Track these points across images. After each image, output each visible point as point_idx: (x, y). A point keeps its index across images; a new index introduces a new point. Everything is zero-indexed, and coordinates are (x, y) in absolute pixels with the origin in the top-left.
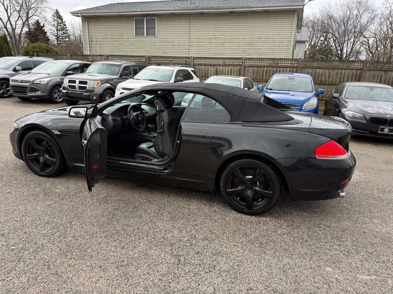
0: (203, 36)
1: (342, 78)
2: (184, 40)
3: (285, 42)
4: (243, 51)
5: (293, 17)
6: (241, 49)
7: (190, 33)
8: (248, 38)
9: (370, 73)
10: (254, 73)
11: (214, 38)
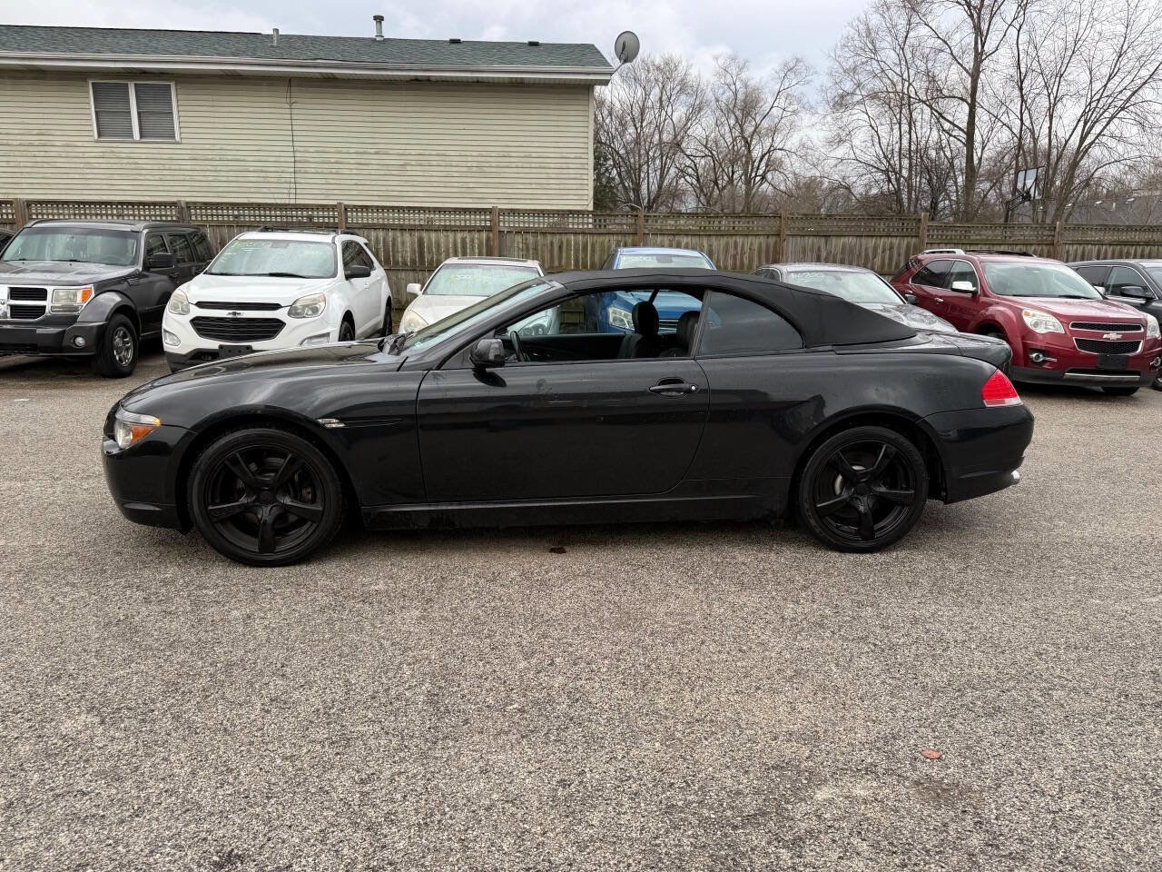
0: (337, 145)
1: (738, 257)
2: (277, 154)
3: (571, 166)
4: (463, 190)
5: (585, 103)
6: (456, 185)
7: (295, 133)
8: (474, 154)
9: (796, 243)
10: (528, 249)
11: (372, 151)
